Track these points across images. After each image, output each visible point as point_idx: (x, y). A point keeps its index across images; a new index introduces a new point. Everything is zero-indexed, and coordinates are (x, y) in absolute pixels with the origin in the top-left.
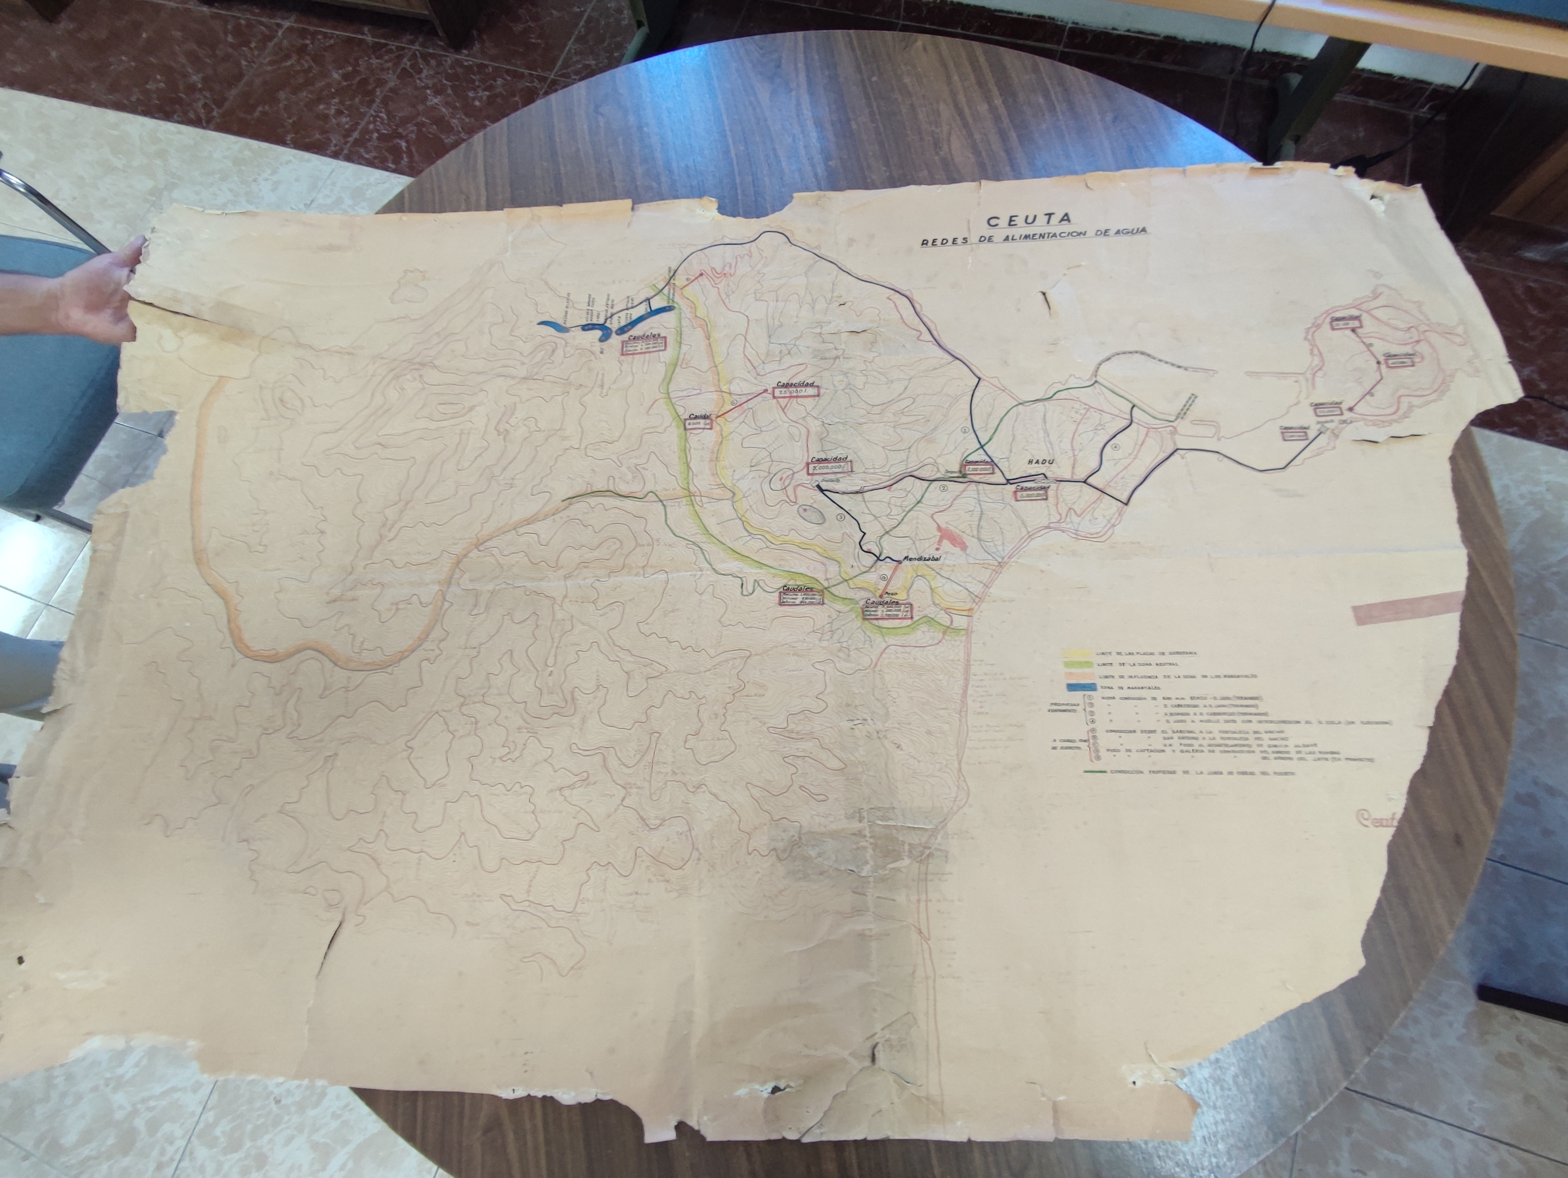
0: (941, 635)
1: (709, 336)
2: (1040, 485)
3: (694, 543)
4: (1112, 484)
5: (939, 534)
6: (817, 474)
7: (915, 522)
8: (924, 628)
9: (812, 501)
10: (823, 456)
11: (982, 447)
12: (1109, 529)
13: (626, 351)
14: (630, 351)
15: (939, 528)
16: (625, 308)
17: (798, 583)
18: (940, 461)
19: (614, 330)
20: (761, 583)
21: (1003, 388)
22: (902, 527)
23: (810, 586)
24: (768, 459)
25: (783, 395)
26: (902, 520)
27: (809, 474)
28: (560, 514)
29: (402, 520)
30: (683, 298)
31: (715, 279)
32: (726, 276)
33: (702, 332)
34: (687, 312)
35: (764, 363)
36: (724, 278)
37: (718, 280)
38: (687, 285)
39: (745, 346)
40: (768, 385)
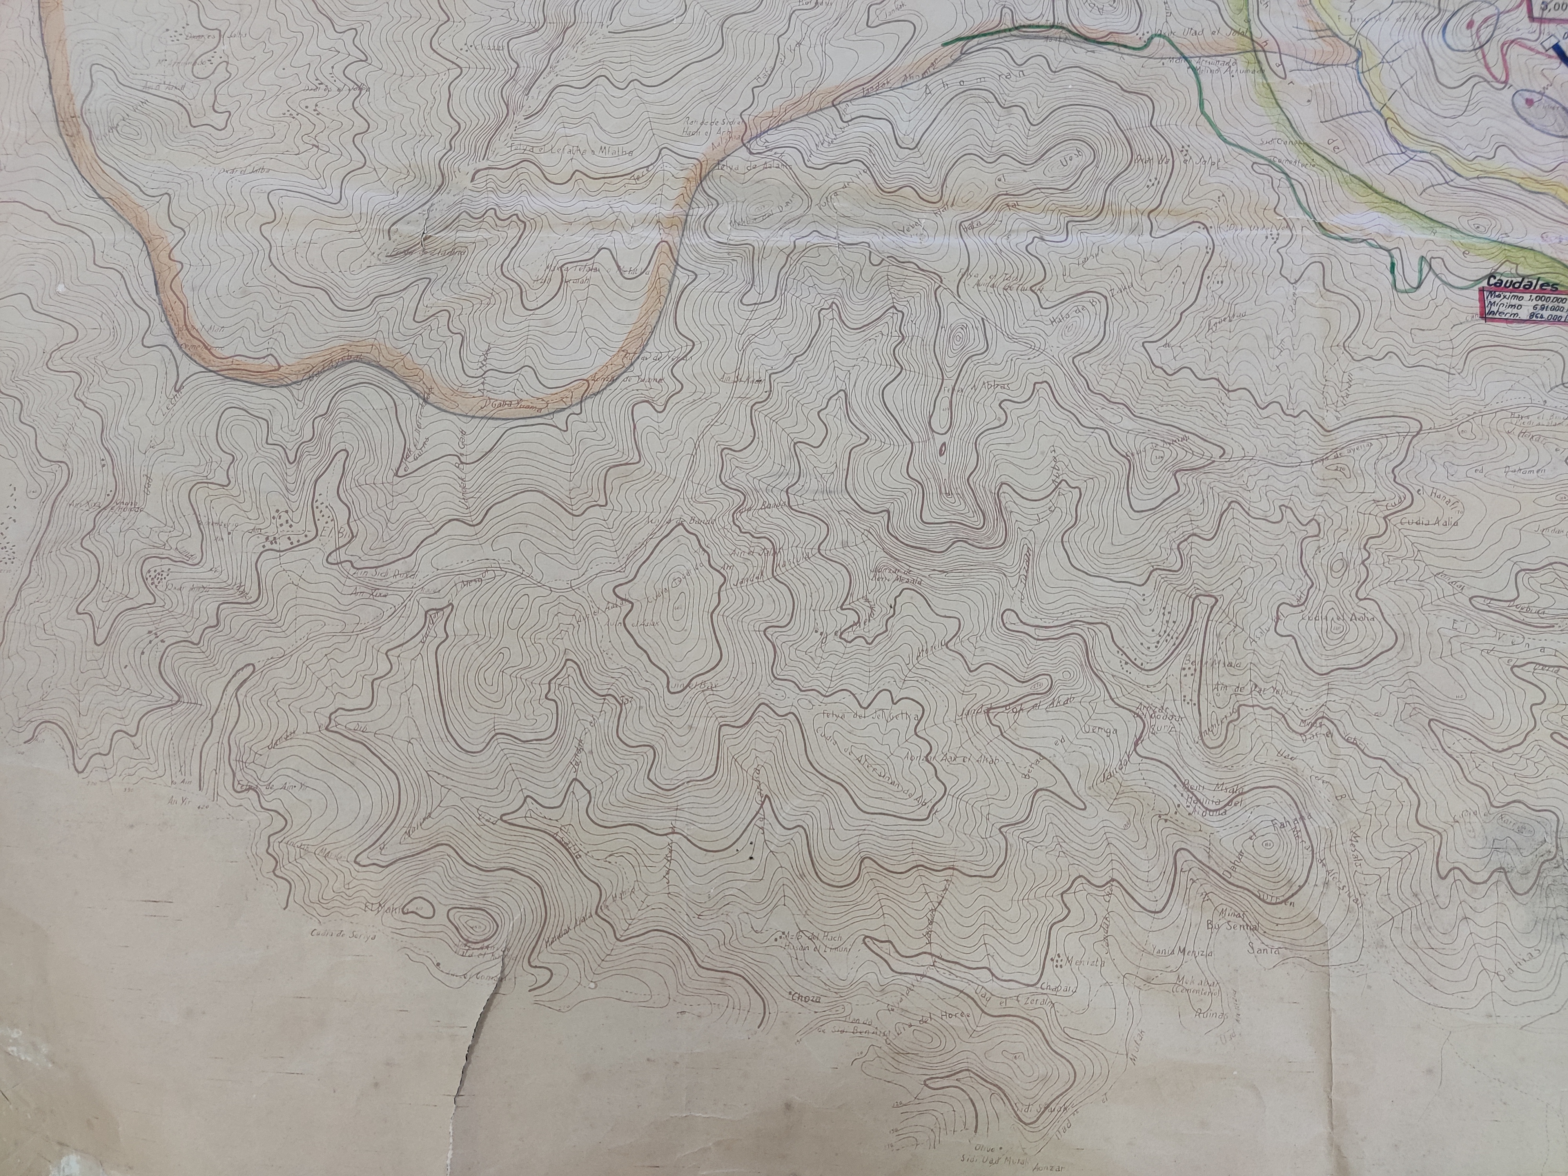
3: (1271, 163)
6: (1551, 20)
9: (1545, 83)
17: (1522, 271)
20: (1437, 265)
23: (1552, 279)
27: (1532, 18)
28: (939, 76)
29: (557, 69)
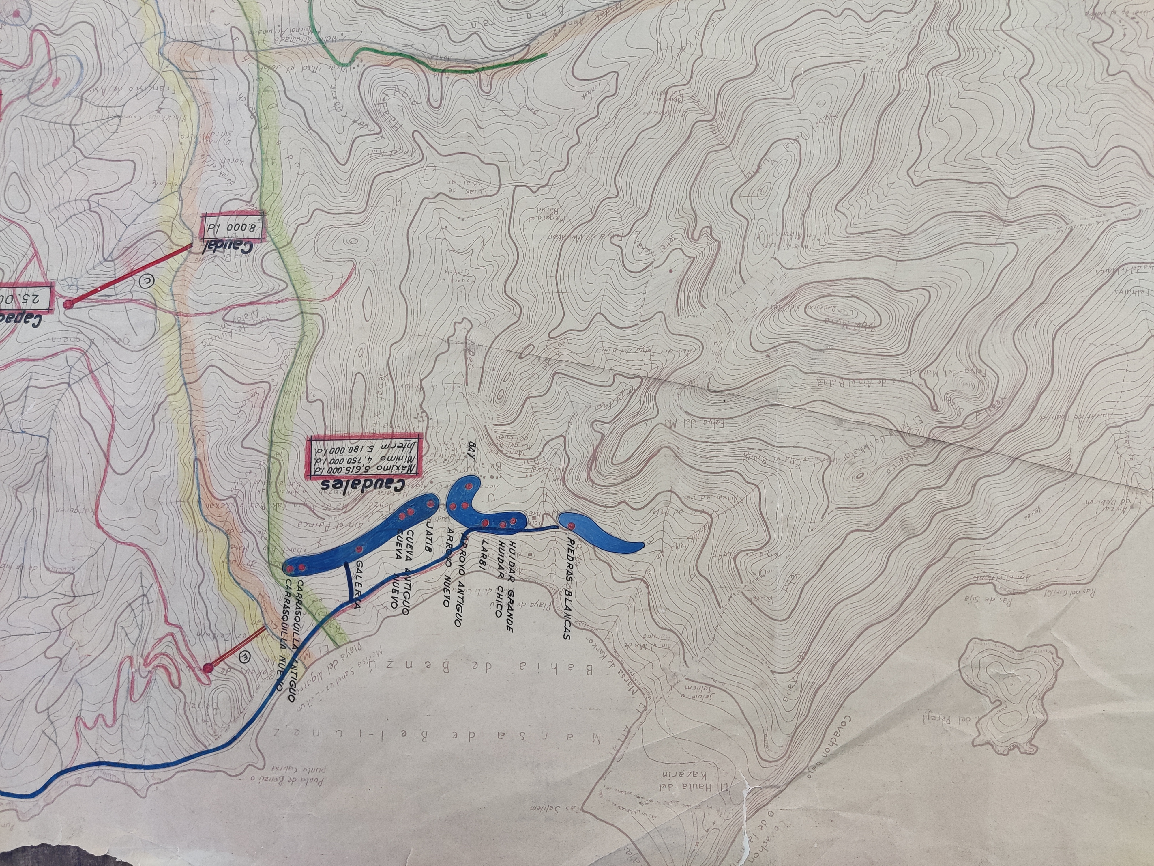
1: (195, 468)
13: (411, 447)
14: (402, 447)
16: (414, 578)
19: (442, 512)
25: (31, 291)
28: (550, 23)
29: (911, 28)
30: (260, 600)
31: (172, 651)
32: (145, 660)
33: (216, 485)
34: (251, 548)
35: (69, 385)
36: (149, 654)
37: (164, 647)
38: (249, 639)
39: (111, 436)
40: (63, 318)
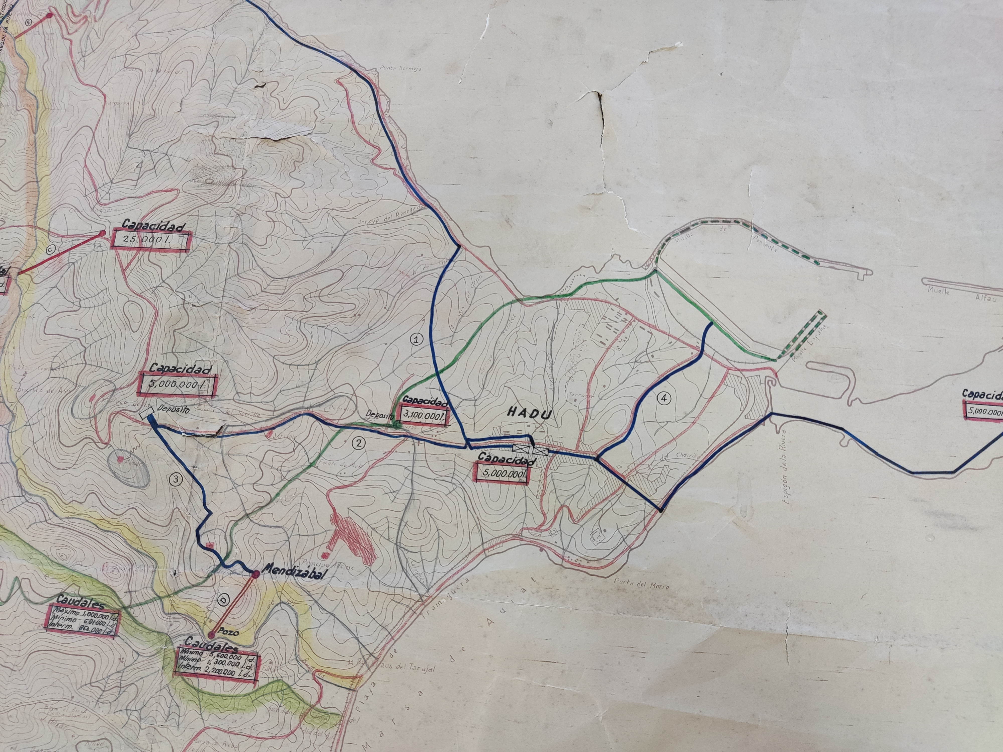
0: (296, 720)
1: (37, 127)
2: (520, 456)
4: (643, 469)
5: (334, 528)
6: (153, 395)
7: (298, 500)
8: (272, 702)
9: (135, 444)
10: (172, 363)
11: (438, 374)
12: (623, 552)
15: (335, 518)
17: (82, 593)
18: (362, 392)
20: (24, 584)
21: (495, 269)
22: (275, 508)
23: (101, 600)
24: (79, 360)
25: (128, 244)
26: (278, 494)
27: (139, 393)
30: (15, 54)
31: (70, 24)
32: (87, 20)
33: (26, 118)
34: (14, 82)
35: (112, 182)
36: (84, 23)
37: (74, 27)
38: (25, 32)
39: (89, 149)
40: (107, 224)
